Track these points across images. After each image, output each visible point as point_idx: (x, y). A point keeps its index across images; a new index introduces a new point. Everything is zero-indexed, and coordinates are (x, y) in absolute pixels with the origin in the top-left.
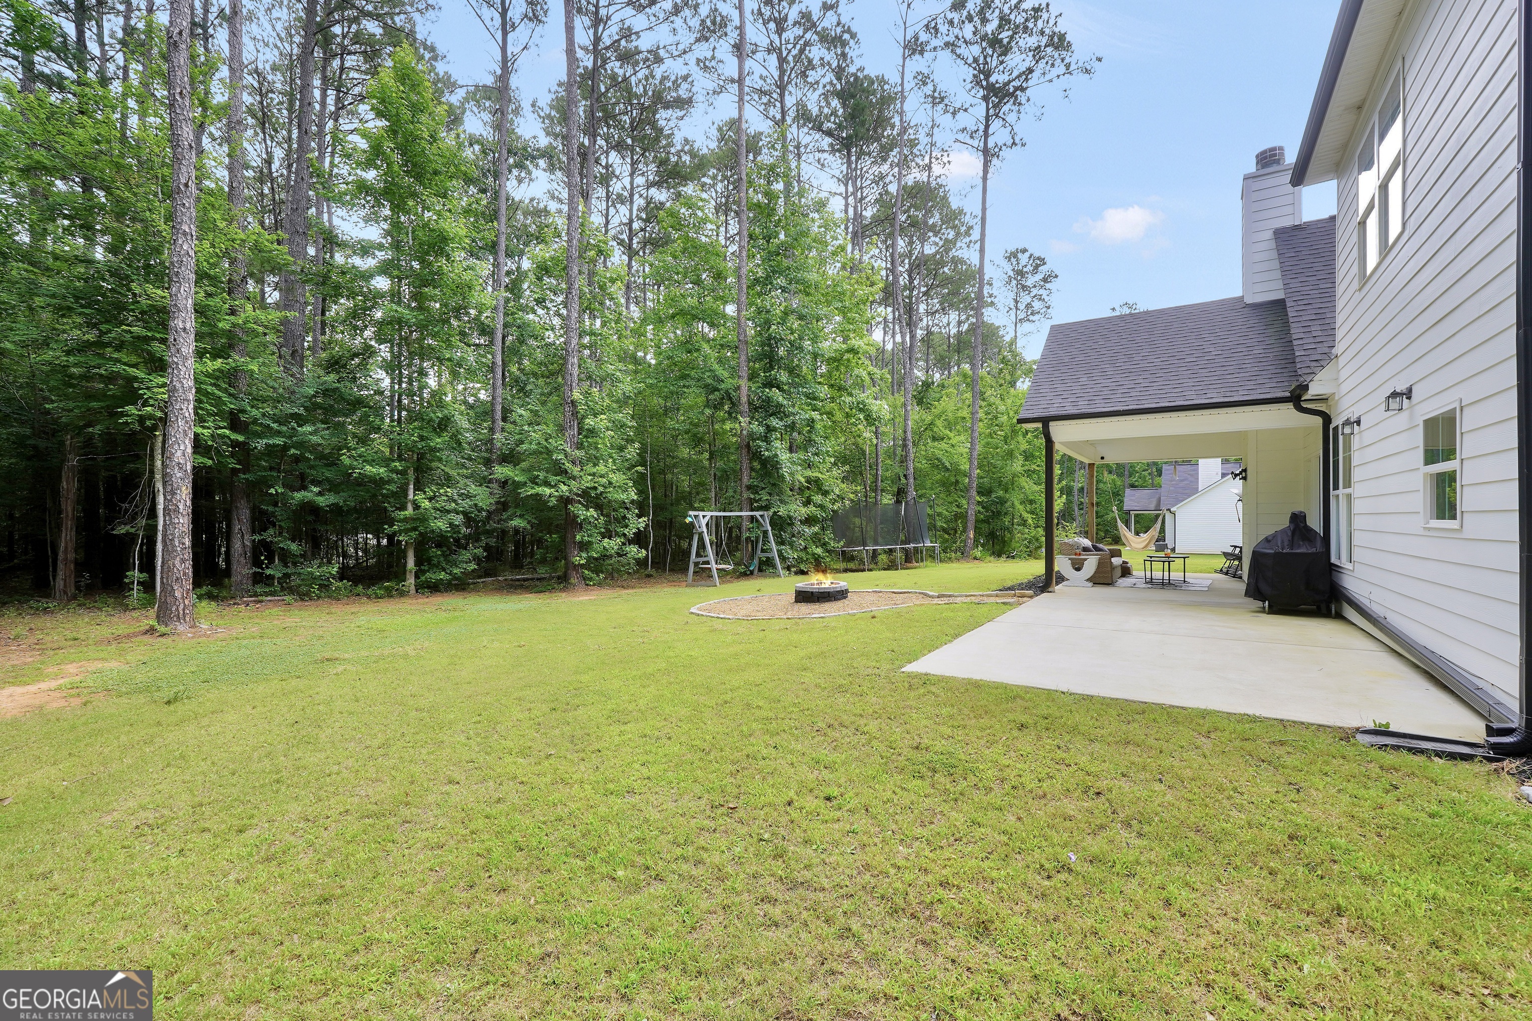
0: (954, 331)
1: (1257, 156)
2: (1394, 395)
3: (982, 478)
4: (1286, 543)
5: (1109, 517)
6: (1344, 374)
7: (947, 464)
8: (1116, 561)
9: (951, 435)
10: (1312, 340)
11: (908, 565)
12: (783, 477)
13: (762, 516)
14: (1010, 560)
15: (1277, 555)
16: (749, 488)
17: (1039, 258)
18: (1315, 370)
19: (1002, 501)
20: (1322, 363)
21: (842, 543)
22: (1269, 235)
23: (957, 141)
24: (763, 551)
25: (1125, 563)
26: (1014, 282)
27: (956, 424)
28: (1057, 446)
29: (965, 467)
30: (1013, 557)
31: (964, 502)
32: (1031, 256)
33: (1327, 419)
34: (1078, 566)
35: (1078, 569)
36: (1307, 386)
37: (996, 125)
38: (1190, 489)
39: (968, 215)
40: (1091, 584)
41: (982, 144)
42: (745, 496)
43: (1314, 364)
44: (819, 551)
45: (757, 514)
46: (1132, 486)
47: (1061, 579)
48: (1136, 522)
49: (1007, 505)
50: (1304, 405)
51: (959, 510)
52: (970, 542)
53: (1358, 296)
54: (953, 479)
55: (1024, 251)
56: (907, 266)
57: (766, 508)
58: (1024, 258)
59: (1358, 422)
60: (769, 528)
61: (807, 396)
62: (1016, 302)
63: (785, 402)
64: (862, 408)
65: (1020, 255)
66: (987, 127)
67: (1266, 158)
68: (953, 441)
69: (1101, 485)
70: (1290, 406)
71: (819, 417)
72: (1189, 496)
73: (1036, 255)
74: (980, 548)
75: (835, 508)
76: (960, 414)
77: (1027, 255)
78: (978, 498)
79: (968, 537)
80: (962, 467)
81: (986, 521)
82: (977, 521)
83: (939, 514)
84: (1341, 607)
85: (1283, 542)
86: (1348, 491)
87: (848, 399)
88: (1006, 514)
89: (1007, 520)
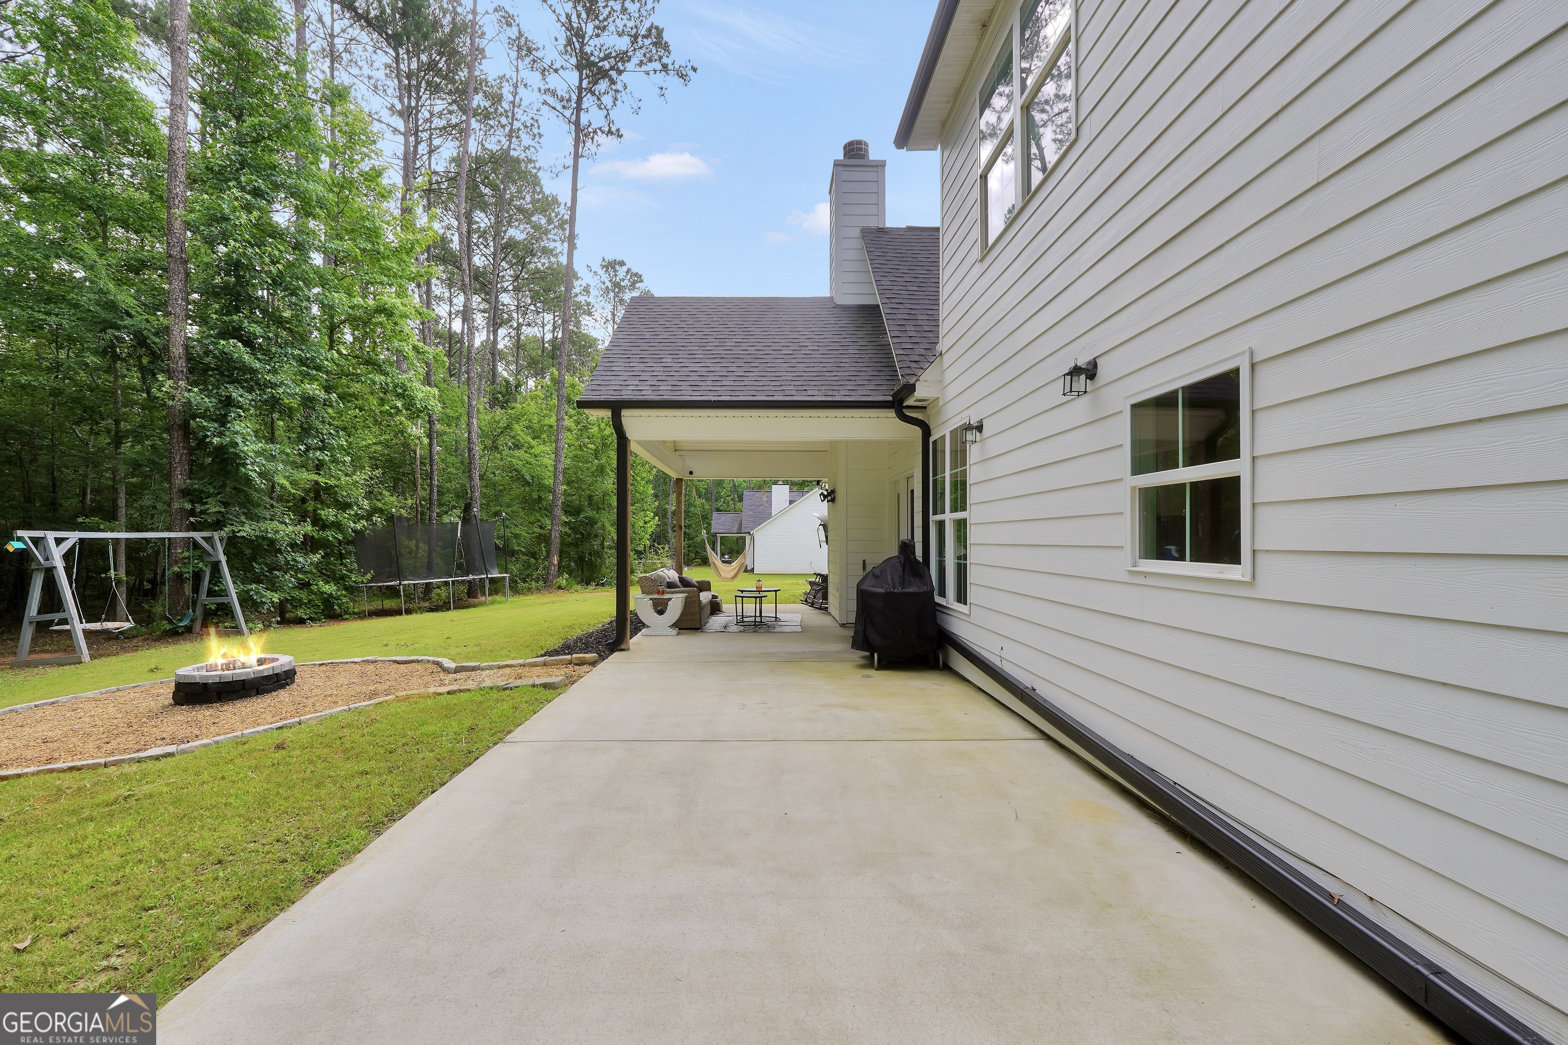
0: (548, 337)
1: (845, 147)
2: (1075, 371)
3: (570, 495)
4: (897, 580)
5: (699, 539)
6: (950, 375)
7: (528, 477)
8: (705, 597)
9: (534, 443)
10: (908, 340)
11: (471, 600)
12: (248, 480)
13: (208, 540)
14: (600, 589)
15: (888, 596)
16: (185, 493)
17: (636, 275)
18: (916, 371)
19: (592, 522)
20: (921, 365)
21: (369, 576)
22: (856, 232)
23: (545, 103)
24: (211, 593)
25: (714, 597)
26: (612, 295)
27: (542, 432)
28: (634, 447)
29: (549, 482)
30: (603, 585)
31: (548, 522)
32: (628, 271)
33: (926, 431)
34: (660, 608)
35: (661, 612)
36: (914, 385)
37: (588, 101)
38: (764, 515)
39: (562, 206)
40: (674, 632)
41: (574, 118)
42: (176, 506)
43: (913, 365)
44: (329, 588)
45: (197, 535)
46: (718, 510)
47: (638, 625)
48: (722, 544)
49: (596, 526)
50: (909, 413)
51: (542, 532)
52: (554, 569)
53: (978, 269)
54: (535, 495)
55: (622, 264)
56: (492, 249)
57: (218, 525)
58: (622, 271)
59: (980, 428)
60: (223, 559)
61: (302, 362)
62: (614, 315)
63: (257, 365)
64: (403, 393)
65: (617, 267)
66: (580, 100)
67: (853, 150)
68: (536, 451)
69: (692, 509)
70: (891, 413)
71: (322, 394)
72: (765, 521)
73: (634, 271)
74: (566, 576)
75: (359, 527)
76: (547, 421)
77: (625, 268)
78: (564, 518)
79: (551, 563)
80: (546, 482)
81: (576, 545)
82: (563, 544)
83: (517, 536)
84: (946, 657)
85: (893, 579)
86: (960, 515)
87: (379, 378)
88: (596, 536)
89: (596, 544)
